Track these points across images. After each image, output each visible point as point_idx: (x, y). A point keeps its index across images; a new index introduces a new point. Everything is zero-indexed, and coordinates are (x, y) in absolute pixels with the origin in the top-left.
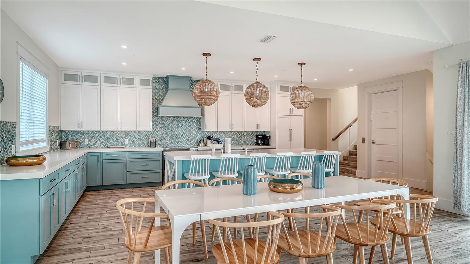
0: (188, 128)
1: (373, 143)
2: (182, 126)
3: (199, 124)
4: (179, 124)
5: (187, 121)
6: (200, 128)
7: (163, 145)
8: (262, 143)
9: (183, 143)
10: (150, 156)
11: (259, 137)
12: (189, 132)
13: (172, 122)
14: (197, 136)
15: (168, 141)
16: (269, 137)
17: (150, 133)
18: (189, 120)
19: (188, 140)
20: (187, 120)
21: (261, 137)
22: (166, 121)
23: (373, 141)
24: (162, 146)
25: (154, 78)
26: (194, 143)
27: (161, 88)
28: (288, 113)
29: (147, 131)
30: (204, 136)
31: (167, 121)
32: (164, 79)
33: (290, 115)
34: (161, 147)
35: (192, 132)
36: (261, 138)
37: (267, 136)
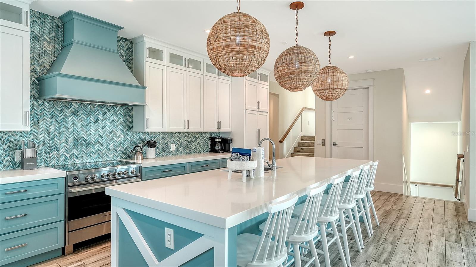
0: (109, 127)
1: (334, 145)
2: (96, 122)
3: (130, 120)
4: (91, 119)
5: (105, 112)
6: (131, 126)
7: (53, 162)
8: (222, 150)
9: (99, 155)
10: (32, 193)
11: (217, 140)
12: (111, 133)
13: (75, 113)
14: (125, 140)
15: (65, 153)
16: (232, 140)
17: (19, 135)
18: (110, 111)
19: (108, 148)
20: (107, 112)
21: (220, 140)
22: (60, 112)
23: (334, 143)
24: (51, 164)
25: (33, 13)
26: (120, 153)
27: (47, 39)
28: (255, 108)
29: (9, 132)
30: (137, 140)
31: (63, 110)
32: (56, 21)
33: (258, 110)
34: (49, 166)
35: (116, 135)
36: (219, 142)
37: (229, 139)
